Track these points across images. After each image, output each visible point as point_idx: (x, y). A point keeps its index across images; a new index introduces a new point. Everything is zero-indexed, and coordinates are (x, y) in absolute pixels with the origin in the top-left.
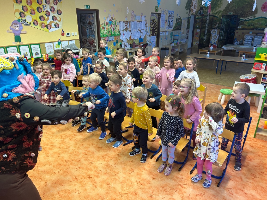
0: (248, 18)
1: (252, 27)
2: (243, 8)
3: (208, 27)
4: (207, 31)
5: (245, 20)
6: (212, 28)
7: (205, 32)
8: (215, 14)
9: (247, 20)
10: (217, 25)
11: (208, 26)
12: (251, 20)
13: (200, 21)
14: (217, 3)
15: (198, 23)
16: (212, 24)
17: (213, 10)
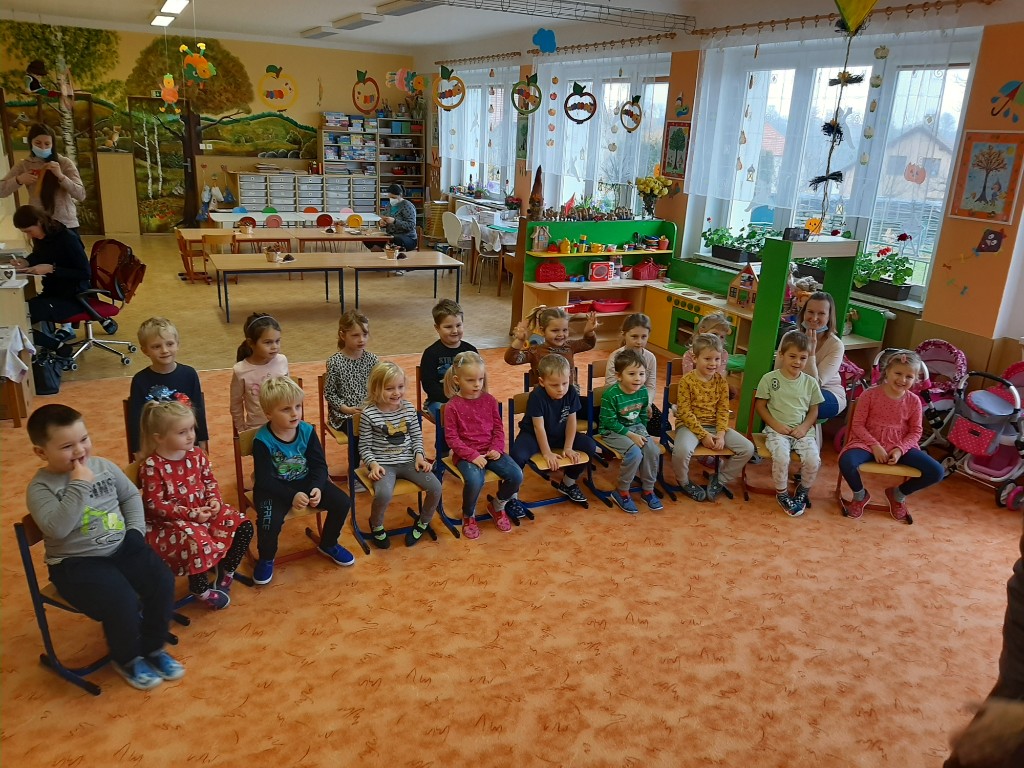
0: (226, 114)
1: (248, 147)
3: (75, 145)
5: (218, 122)
6: (94, 150)
8: (95, 91)
9: (224, 120)
10: (116, 138)
11: (75, 140)
12: (237, 121)
13: (30, 117)
14: (92, 48)
15: (22, 126)
16: (91, 132)
17: (83, 75)
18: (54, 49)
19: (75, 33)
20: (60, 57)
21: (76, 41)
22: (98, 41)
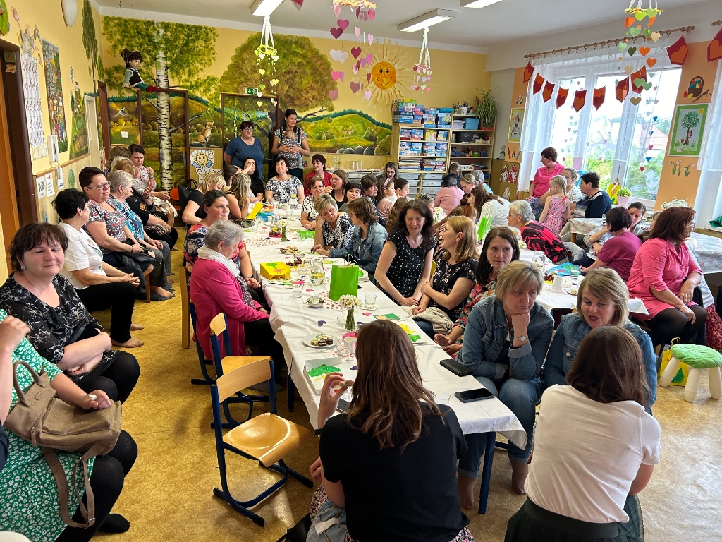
0: (311, 111)
1: (328, 144)
2: (291, 75)
3: (170, 140)
4: (170, 154)
5: (303, 119)
6: (187, 146)
7: (160, 158)
8: (192, 87)
9: (309, 117)
10: (208, 133)
11: (170, 135)
12: (320, 118)
14: (191, 45)
15: (122, 121)
16: (185, 127)
17: (182, 71)
18: (156, 46)
19: (176, 30)
20: (161, 53)
21: (177, 38)
22: (197, 38)
